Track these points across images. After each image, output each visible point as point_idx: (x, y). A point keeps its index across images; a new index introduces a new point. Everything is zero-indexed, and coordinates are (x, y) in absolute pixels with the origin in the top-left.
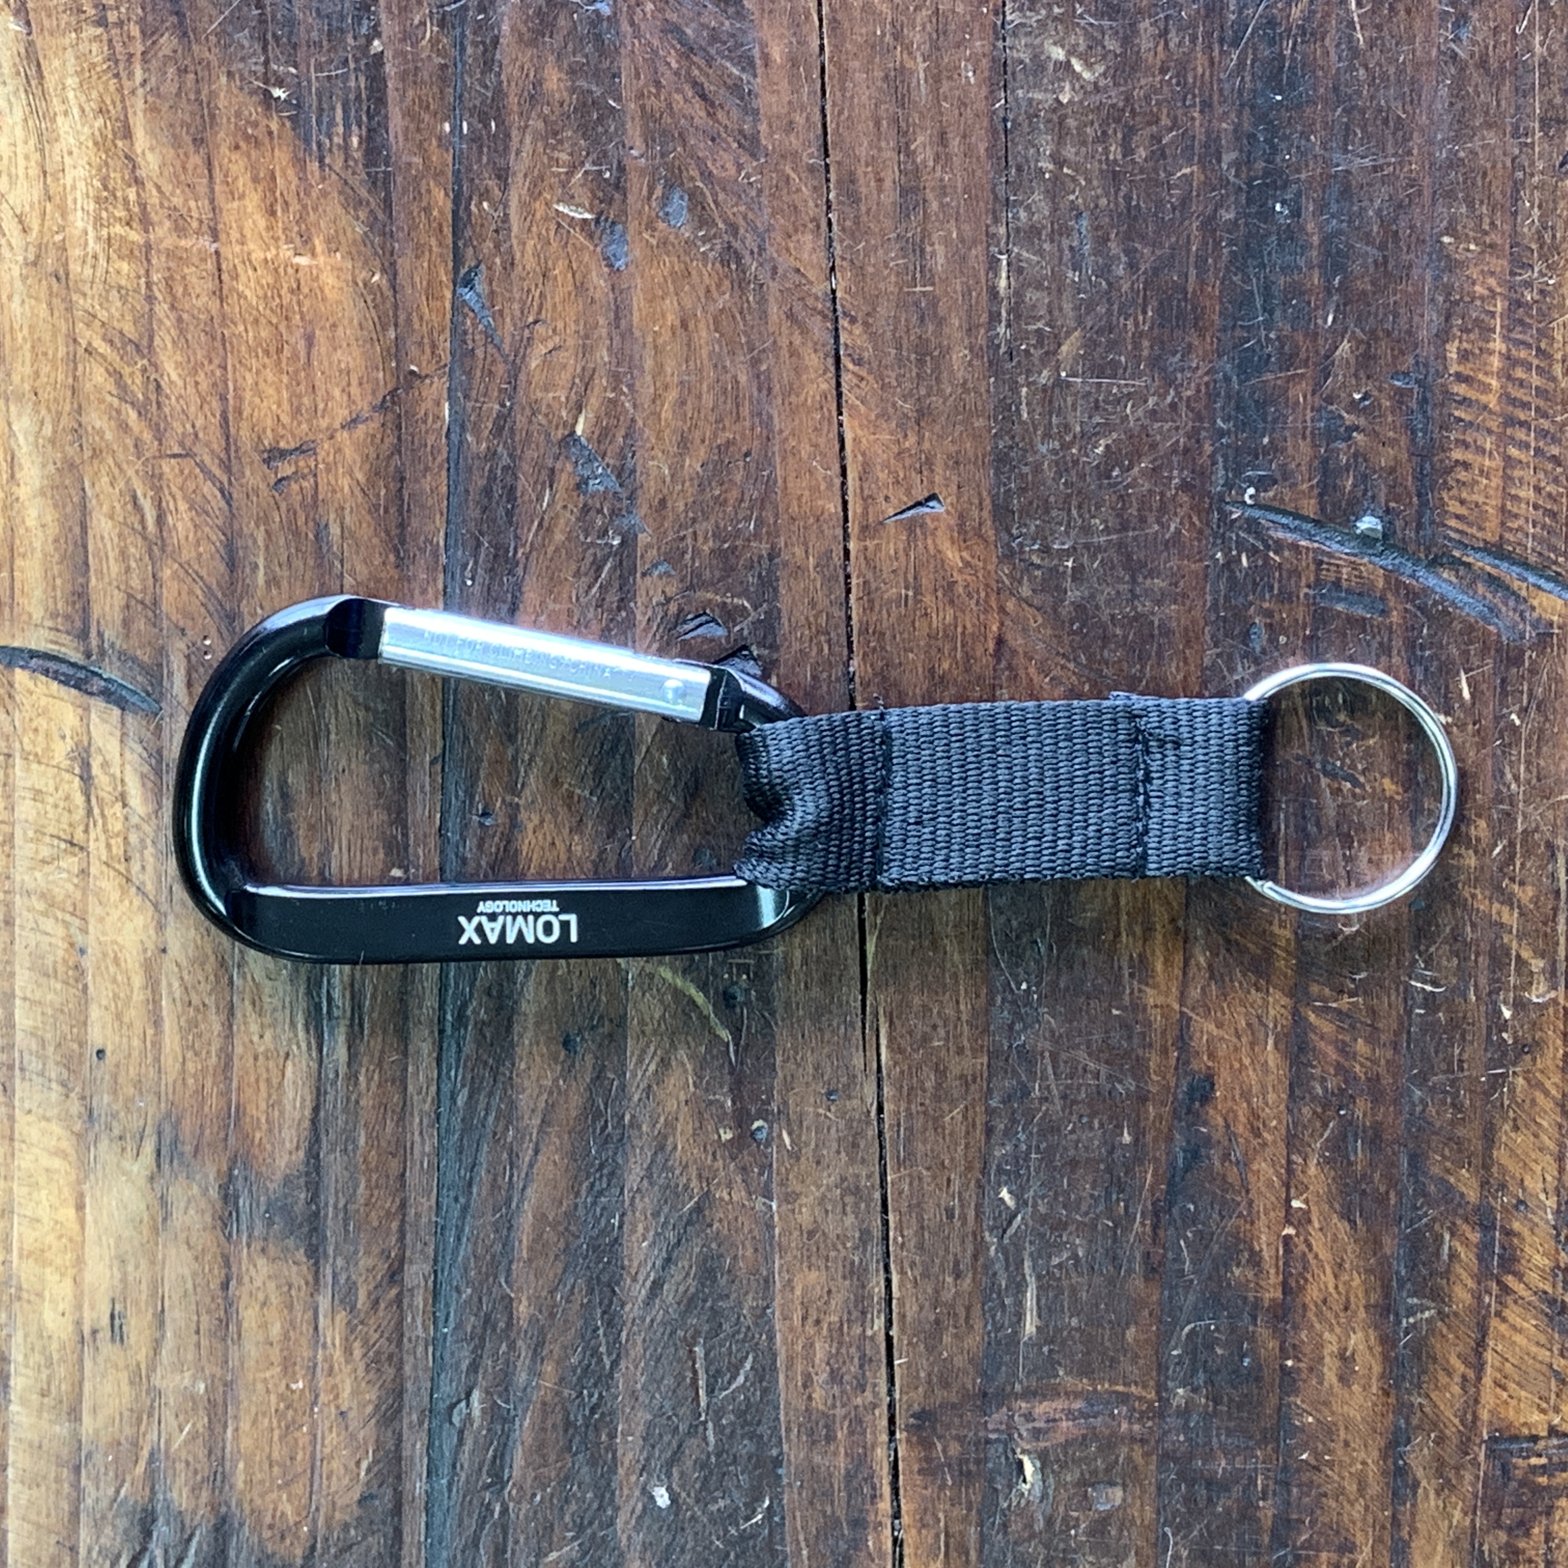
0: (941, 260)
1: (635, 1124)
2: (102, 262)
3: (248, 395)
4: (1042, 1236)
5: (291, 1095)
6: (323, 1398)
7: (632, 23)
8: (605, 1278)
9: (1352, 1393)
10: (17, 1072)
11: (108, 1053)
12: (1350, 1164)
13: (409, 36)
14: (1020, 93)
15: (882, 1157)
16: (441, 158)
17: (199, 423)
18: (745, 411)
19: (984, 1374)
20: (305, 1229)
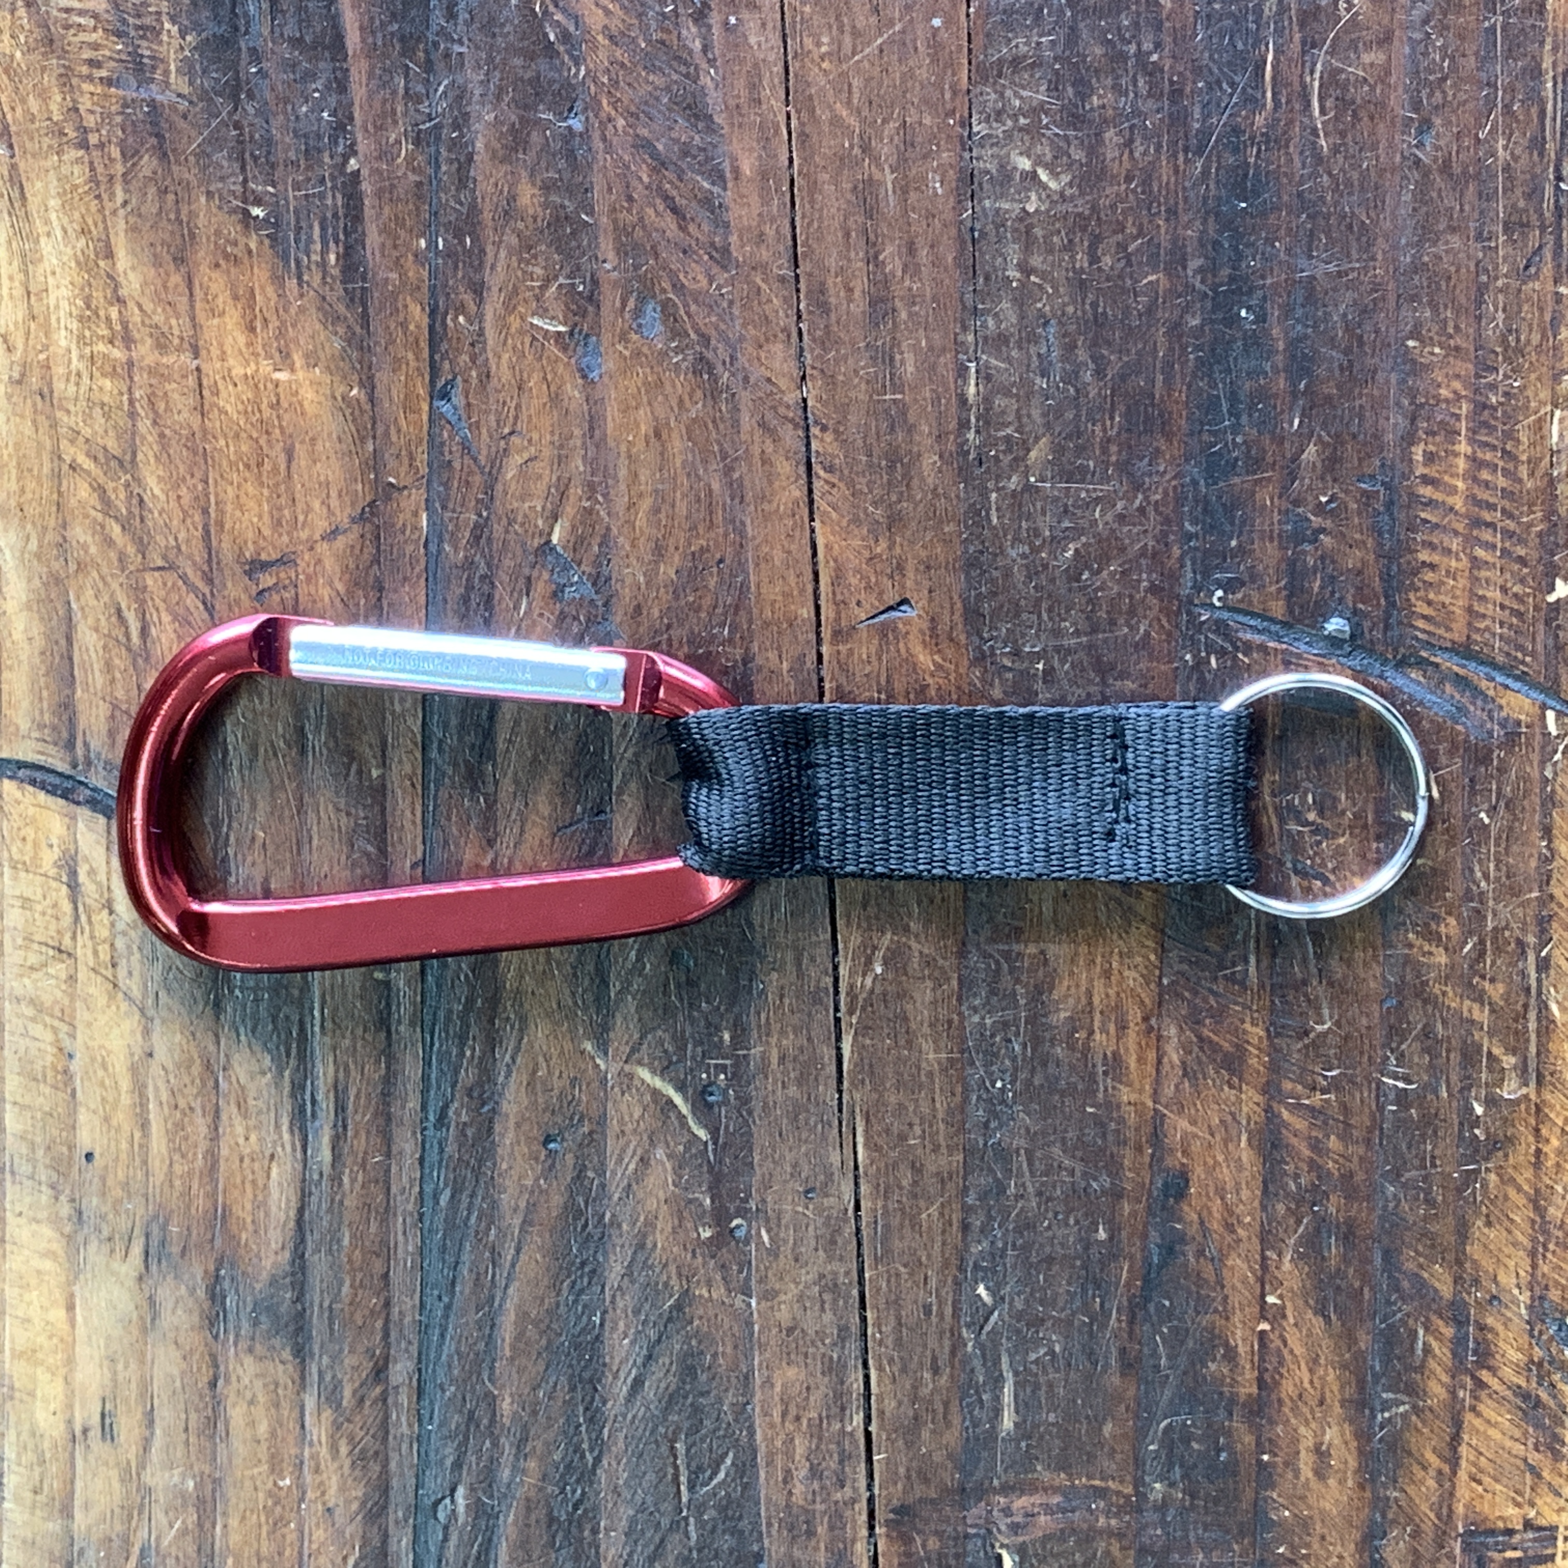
0: (910, 369)
1: (616, 1223)
2: (86, 380)
3: (229, 508)
4: (1018, 1332)
5: (275, 1193)
6: (310, 1495)
7: (604, 139)
8: (586, 1375)
9: (1327, 1486)
10: (8, 1176)
11: (97, 1155)
12: (1323, 1258)
13: (386, 154)
14: (987, 203)
15: (859, 1255)
16: (417, 273)
17: (182, 536)
18: (719, 517)
19: (961, 1469)
20: (291, 1328)
